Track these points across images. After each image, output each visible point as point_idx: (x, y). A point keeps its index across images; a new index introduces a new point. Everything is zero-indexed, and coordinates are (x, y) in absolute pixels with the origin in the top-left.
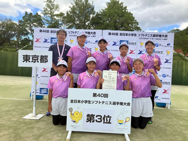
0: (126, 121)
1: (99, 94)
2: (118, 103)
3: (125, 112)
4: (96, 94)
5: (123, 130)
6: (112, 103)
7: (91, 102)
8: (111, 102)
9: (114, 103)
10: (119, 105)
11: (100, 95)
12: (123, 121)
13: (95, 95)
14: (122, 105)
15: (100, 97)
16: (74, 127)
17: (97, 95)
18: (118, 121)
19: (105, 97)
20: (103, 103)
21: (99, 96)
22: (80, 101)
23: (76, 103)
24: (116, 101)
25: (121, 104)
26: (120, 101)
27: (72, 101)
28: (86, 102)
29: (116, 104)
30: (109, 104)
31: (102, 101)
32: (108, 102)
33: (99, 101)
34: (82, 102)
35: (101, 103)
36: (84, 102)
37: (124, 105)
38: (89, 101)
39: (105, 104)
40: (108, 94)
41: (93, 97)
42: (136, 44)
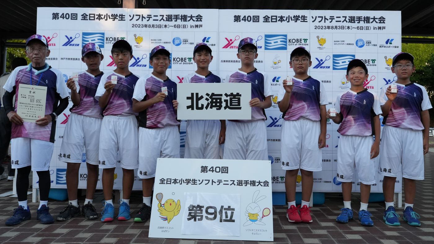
0: (263, 216)
2: (246, 183)
3: (258, 200)
4: (206, 167)
5: (259, 232)
6: (235, 183)
7: (198, 181)
8: (234, 181)
9: (240, 183)
10: (249, 185)
11: (214, 169)
12: (257, 215)
13: (204, 169)
14: (255, 185)
16: (164, 229)
17: (208, 170)
18: (248, 215)
19: (222, 172)
20: (220, 182)
21: (213, 171)
22: (178, 181)
23: (170, 184)
24: (244, 179)
25: (253, 183)
26: (250, 179)
27: (162, 181)
28: (188, 181)
29: (244, 185)
30: (231, 185)
31: (218, 180)
32: (228, 181)
33: (212, 180)
34: (180, 183)
35: (215, 183)
36: (185, 182)
37: (257, 186)
38: (193, 180)
39: (224, 184)
40: (228, 167)
41: (201, 172)
42: (307, 43)
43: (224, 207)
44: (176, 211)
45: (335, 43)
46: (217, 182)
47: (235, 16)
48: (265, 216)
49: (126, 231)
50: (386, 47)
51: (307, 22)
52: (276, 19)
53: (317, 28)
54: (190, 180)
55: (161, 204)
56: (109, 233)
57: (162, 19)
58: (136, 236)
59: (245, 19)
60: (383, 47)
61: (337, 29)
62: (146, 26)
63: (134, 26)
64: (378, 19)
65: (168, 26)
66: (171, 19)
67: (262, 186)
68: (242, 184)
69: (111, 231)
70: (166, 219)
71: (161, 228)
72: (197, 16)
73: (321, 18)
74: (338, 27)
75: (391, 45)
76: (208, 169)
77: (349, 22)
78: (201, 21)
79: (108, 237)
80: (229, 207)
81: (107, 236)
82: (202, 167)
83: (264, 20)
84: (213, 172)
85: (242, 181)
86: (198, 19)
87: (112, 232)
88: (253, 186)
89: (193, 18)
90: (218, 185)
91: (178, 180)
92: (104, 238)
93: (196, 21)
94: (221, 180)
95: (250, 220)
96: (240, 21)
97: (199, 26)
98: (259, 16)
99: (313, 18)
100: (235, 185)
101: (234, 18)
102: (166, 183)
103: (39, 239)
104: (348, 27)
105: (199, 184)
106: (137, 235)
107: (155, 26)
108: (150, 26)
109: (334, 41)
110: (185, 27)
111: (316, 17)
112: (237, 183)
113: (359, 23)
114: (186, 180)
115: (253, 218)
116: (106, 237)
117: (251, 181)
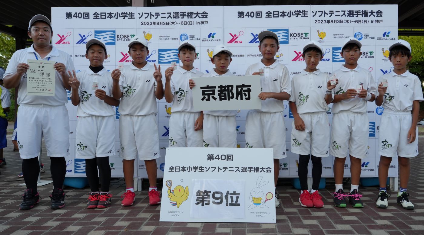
0: (267, 200)
1: (218, 155)
2: (250, 169)
3: (261, 185)
4: (212, 155)
5: (262, 215)
6: (240, 169)
7: (205, 168)
8: (239, 168)
9: (244, 170)
10: (253, 171)
11: (220, 157)
12: (261, 199)
13: (210, 157)
14: (258, 172)
15: (220, 159)
16: (174, 214)
18: (252, 199)
19: (227, 160)
20: (225, 169)
22: (186, 169)
23: (179, 171)
24: (248, 166)
25: (257, 170)
26: (254, 166)
27: (171, 169)
28: (195, 169)
29: (248, 171)
30: (236, 171)
31: (224, 167)
32: (233, 168)
33: (218, 167)
34: (188, 170)
35: (221, 169)
36: (193, 169)
37: (261, 172)
38: (200, 167)
39: (229, 171)
40: (232, 155)
41: (208, 160)
42: (308, 37)
43: (230, 192)
44: (184, 196)
45: (335, 36)
46: (223, 169)
47: (239, 12)
48: (268, 200)
49: (139, 215)
50: (383, 39)
51: (307, 16)
52: (278, 14)
53: (317, 22)
54: (197, 167)
55: (170, 190)
56: (123, 217)
57: (170, 16)
58: (148, 220)
59: (248, 15)
60: (380, 39)
61: (336, 23)
62: (154, 23)
63: (143, 23)
64: (376, 13)
65: (175, 23)
66: (178, 16)
67: (265, 172)
68: (246, 170)
69: (125, 215)
70: (175, 204)
71: (171, 212)
72: (203, 13)
73: (321, 13)
74: (337, 21)
75: (388, 38)
76: (214, 157)
77: (348, 16)
78: (207, 17)
79: (122, 221)
80: (234, 192)
81: (120, 219)
82: (209, 155)
83: (267, 15)
84: (219, 160)
85: (246, 167)
86: (203, 16)
87: (125, 217)
88: (256, 172)
89: (199, 15)
90: (223, 171)
91: (186, 167)
92: (118, 221)
93: (202, 18)
94: (227, 167)
95: (254, 203)
96: (243, 17)
97: (204, 22)
98: (261, 12)
99: (313, 13)
100: (239, 171)
101: (238, 15)
102: (174, 170)
103: (58, 223)
104: (347, 21)
105: (206, 171)
106: (148, 218)
107: (163, 23)
108: (158, 23)
109: (334, 35)
110: (191, 24)
111: (316, 12)
112: (242, 169)
113: (357, 16)
114: (194, 167)
115: (257, 202)
116: (120, 221)
117: (254, 168)
